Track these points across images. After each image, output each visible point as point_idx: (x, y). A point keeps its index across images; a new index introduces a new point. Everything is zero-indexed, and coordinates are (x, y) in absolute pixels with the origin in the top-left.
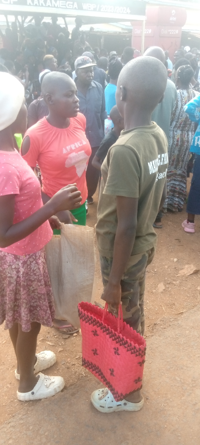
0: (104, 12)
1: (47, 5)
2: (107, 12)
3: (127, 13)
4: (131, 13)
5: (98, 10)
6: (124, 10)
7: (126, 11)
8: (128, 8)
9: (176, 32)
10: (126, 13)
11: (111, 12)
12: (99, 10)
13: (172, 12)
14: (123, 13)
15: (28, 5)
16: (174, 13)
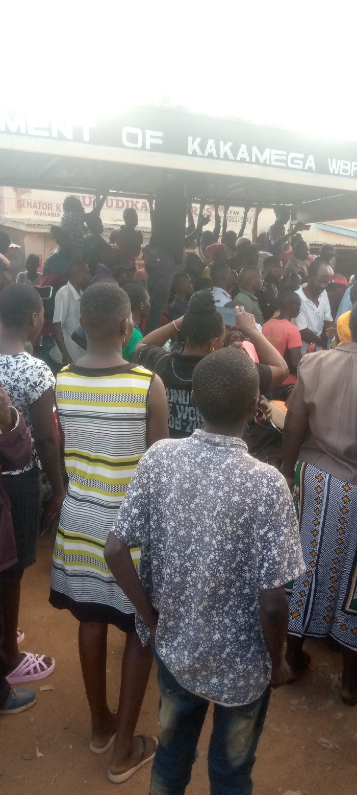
1: (238, 158)
15: (190, 155)
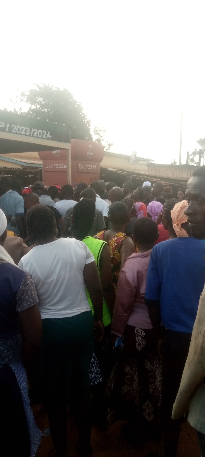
0: (17, 133)
2: (20, 134)
3: (48, 138)
4: (53, 139)
5: (7, 130)
6: (43, 134)
7: (46, 136)
8: (49, 132)
9: (94, 167)
10: (46, 138)
11: (26, 135)
12: (10, 131)
13: (89, 147)
14: (42, 138)
16: (90, 147)
